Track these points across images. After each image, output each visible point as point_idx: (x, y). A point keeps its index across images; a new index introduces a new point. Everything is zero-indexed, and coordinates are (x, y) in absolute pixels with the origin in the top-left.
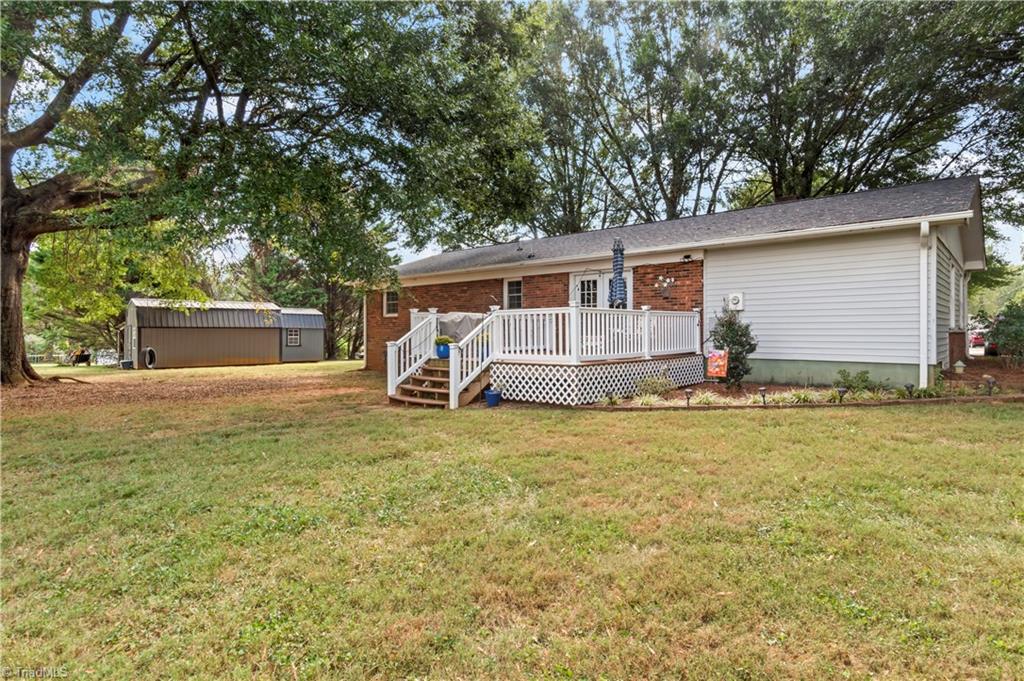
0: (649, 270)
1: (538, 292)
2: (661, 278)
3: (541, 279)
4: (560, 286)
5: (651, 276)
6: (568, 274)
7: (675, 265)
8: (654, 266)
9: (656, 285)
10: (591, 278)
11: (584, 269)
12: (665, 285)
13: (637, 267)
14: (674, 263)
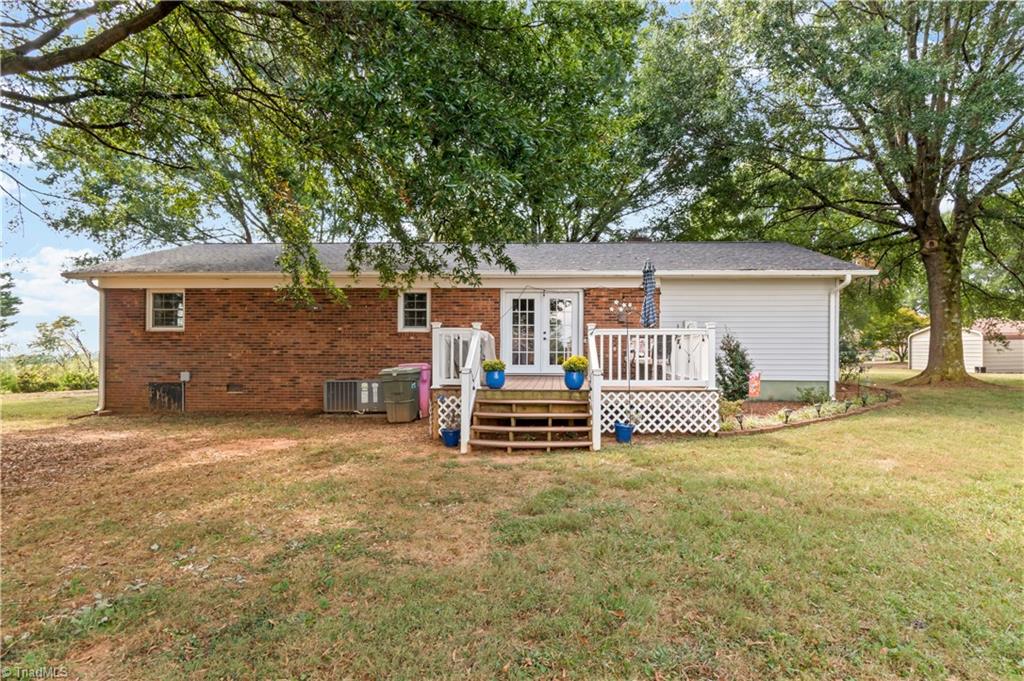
0: (603, 294)
1: (456, 308)
2: (616, 302)
3: (461, 294)
4: (490, 303)
5: (604, 299)
6: (499, 290)
7: (631, 291)
8: (609, 289)
9: (612, 309)
10: (527, 296)
11: (524, 287)
12: (621, 309)
13: (589, 289)
14: (631, 289)
